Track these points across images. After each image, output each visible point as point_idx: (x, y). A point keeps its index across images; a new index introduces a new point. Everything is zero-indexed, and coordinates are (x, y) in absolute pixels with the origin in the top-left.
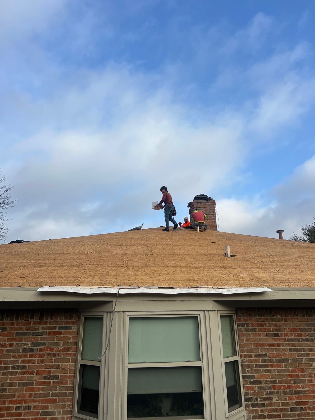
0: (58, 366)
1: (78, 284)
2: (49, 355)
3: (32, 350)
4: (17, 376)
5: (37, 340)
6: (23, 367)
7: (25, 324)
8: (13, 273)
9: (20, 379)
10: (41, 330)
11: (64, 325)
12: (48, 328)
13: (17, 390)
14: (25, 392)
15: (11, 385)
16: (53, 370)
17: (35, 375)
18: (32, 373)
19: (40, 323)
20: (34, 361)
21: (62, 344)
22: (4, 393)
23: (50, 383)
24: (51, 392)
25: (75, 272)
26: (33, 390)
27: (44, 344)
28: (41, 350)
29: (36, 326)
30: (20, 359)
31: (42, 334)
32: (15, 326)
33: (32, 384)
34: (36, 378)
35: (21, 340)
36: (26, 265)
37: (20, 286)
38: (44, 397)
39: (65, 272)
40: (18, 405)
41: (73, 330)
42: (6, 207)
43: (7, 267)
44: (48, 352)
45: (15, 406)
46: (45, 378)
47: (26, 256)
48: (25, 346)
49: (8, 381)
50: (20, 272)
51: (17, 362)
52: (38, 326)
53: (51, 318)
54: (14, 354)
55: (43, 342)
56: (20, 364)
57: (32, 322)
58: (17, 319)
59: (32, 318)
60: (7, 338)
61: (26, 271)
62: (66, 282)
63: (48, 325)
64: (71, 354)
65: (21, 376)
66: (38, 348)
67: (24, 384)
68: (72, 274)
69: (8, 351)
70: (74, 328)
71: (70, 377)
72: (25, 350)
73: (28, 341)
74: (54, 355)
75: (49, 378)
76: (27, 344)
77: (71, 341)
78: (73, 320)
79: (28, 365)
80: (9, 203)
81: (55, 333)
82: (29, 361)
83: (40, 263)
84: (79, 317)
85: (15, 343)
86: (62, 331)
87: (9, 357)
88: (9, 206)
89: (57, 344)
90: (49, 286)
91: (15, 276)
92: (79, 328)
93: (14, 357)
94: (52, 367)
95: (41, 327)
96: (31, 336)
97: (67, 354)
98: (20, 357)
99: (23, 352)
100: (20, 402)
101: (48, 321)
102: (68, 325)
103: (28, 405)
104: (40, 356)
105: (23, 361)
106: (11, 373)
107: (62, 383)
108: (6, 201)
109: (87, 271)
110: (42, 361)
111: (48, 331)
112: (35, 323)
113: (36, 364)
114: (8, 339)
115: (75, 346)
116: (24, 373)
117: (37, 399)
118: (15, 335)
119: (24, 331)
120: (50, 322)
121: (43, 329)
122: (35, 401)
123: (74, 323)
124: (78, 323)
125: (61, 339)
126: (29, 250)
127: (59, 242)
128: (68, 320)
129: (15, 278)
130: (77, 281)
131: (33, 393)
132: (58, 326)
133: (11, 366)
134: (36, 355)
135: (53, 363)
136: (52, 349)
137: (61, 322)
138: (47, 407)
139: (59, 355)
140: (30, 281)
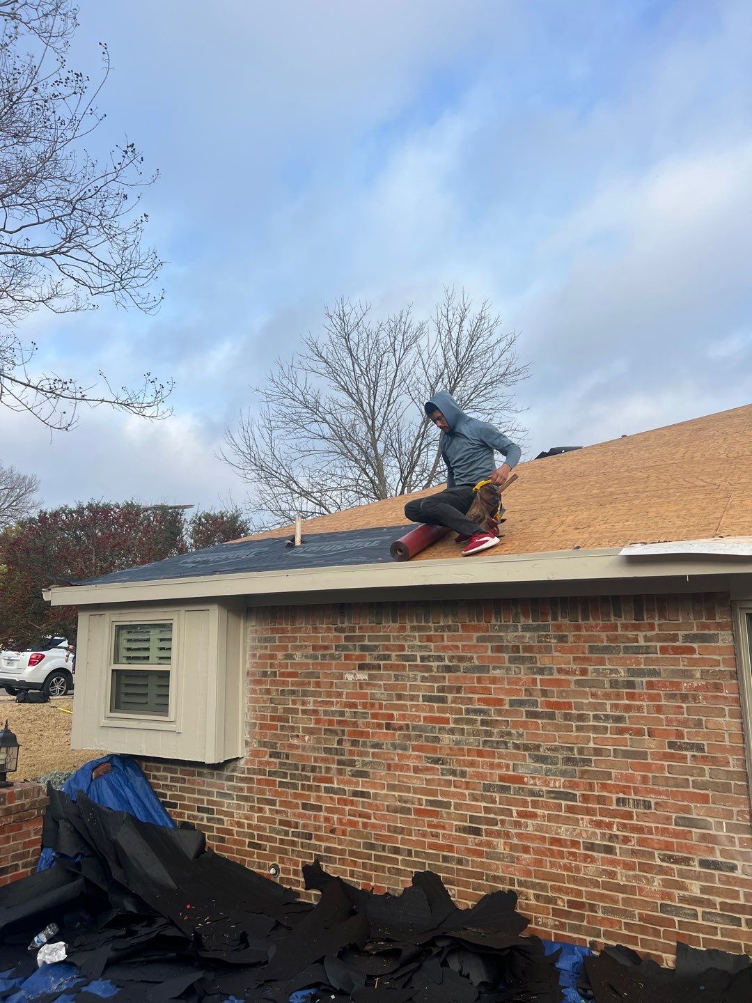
0: (699, 724)
1: (717, 534)
2: (672, 697)
3: (630, 685)
4: (608, 735)
5: (638, 663)
6: (619, 719)
7: (604, 629)
8: (557, 521)
9: (615, 741)
10: (642, 643)
11: (695, 631)
12: (659, 638)
13: (612, 765)
14: (631, 771)
15: (598, 752)
16: (686, 730)
17: (647, 737)
18: (639, 732)
19: (637, 628)
20: (640, 709)
21: (698, 675)
22: (586, 768)
23: (685, 758)
24: (691, 779)
25: (704, 505)
26: (647, 767)
27: (654, 673)
28: (650, 685)
29: (631, 634)
30: (608, 702)
31: (647, 650)
32: (584, 633)
33: (643, 755)
34: (649, 745)
35: (602, 662)
36: (582, 500)
37: (578, 548)
38: (676, 786)
39: (676, 508)
40: (621, 795)
41: (720, 644)
42: (514, 382)
43: (541, 509)
44: (669, 691)
45: (614, 797)
46: (671, 745)
47: (578, 480)
48: (614, 675)
49: (592, 745)
50: (571, 517)
51: (602, 706)
52: (635, 633)
53: (662, 616)
54: (594, 690)
55: (651, 667)
56: (609, 712)
57: (619, 625)
58: (586, 618)
59: (618, 615)
60: (571, 656)
61: (585, 514)
62: (685, 531)
63: (656, 632)
64: (725, 698)
65: (615, 736)
66: (645, 680)
67: (627, 754)
68: (695, 511)
69: (578, 682)
70: (725, 639)
71: (733, 750)
72: (614, 684)
73: (617, 664)
74: (684, 698)
75: (680, 748)
76: (617, 671)
77: (722, 668)
78: (718, 620)
79: (627, 715)
80: (518, 372)
81: (677, 650)
82: (628, 708)
83: (612, 494)
84: (732, 612)
85: (590, 668)
86: (695, 645)
87: (584, 695)
88: (519, 377)
89: (687, 674)
90: (645, 543)
91: (563, 527)
92: (736, 639)
93: (594, 695)
94: (685, 723)
95: (641, 635)
96: (621, 655)
97: (716, 697)
98: (607, 696)
99: (611, 687)
100: (625, 789)
101: (656, 623)
102: (707, 632)
103: (642, 798)
104: (652, 698)
105: (616, 706)
106: (595, 729)
107: (714, 761)
108: (512, 369)
109: (736, 501)
110: (659, 709)
111: (659, 644)
112: (625, 627)
113: (645, 714)
114: (575, 659)
115: (734, 681)
116: (621, 731)
117: (662, 788)
118: (587, 651)
119: (605, 644)
120: (660, 625)
121: (647, 639)
122: (659, 793)
123: (720, 626)
124: (733, 627)
125: (693, 662)
126: (582, 468)
127: (646, 439)
128: (704, 620)
129: (564, 531)
130: (714, 526)
131: (650, 775)
132: (680, 633)
133: (591, 713)
134: (640, 695)
135: (685, 716)
136: (678, 685)
137: (687, 625)
138: (687, 810)
139: (695, 698)
140: (597, 536)
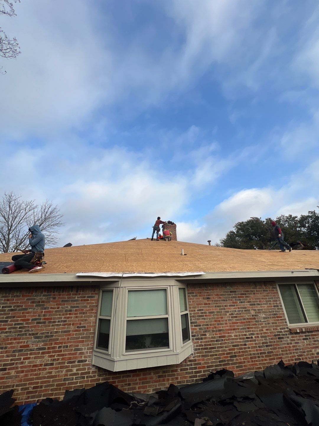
0: (86, 320)
1: (99, 271)
2: (80, 313)
3: (71, 311)
4: (61, 327)
5: (74, 304)
6: (65, 321)
7: (67, 295)
8: (62, 265)
9: (63, 328)
10: (76, 299)
11: (90, 295)
12: (81, 297)
13: (60, 336)
14: (65, 337)
15: (56, 332)
16: (82, 322)
17: (72, 326)
18: (70, 324)
19: (76, 294)
20: (72, 317)
21: (88, 307)
22: (52, 338)
23: (80, 330)
24: (80, 336)
25: (98, 264)
26: (70, 335)
27: (78, 307)
28: (76, 310)
29: (74, 296)
30: (63, 316)
31: (77, 301)
32: (61, 296)
33: (69, 331)
34: (72, 328)
35: (64, 305)
36: (70, 260)
37: (66, 273)
38: (76, 339)
39: (92, 264)
40: (60, 345)
41: (95, 298)
42: (60, 226)
43: (58, 261)
44: (80, 312)
45: (58, 346)
46: (78, 327)
47: (70, 254)
48: (67, 308)
49: (55, 330)
50: (66, 264)
51: (61, 318)
52: (75, 296)
53: (83, 292)
54: (60, 313)
55: (77, 305)
56: (63, 319)
57: (71, 294)
58: (63, 292)
59: (72, 291)
60: (56, 303)
61: (70, 264)
62: (93, 270)
63: (81, 295)
64: (94, 312)
65: (63, 327)
66: (75, 309)
67: (65, 332)
68: (96, 265)
69: (56, 311)
70: (96, 297)
71: (92, 326)
72: (66, 311)
73: (69, 305)
74: (84, 313)
75: (80, 328)
76: (68, 307)
77: (94, 304)
78: (96, 292)
79: (68, 320)
80: (62, 224)
81: (85, 300)
82: (68, 318)
83: (78, 259)
84: (99, 290)
85: (61, 306)
86: (89, 299)
87: (57, 315)
88: (61, 225)
89: (86, 307)
90: (83, 273)
91: (63, 267)
92: (99, 297)
93: (60, 315)
94: (82, 320)
95: (77, 296)
96: (70, 302)
97: (91, 312)
98: (63, 315)
99: (65, 312)
100: (61, 343)
101: (81, 293)
102: (93, 295)
103: (66, 345)
104: (75, 314)
105: (65, 318)
106: (57, 325)
107: (87, 330)
108: (60, 223)
109: (105, 264)
110: (77, 317)
111: (80, 299)
112: (73, 294)
113: (73, 319)
114: (57, 304)
115: (96, 308)
116: (65, 325)
117: (72, 341)
118: (61, 302)
119: (66, 299)
120: (82, 294)
121: (78, 298)
122: (71, 342)
123: (96, 294)
124: (98, 294)
125: (88, 303)
126: (72, 251)
127: (89, 247)
128: (93, 292)
129: (63, 268)
130: (99, 269)
131: (70, 337)
132: (86, 296)
133: (57, 320)
134: (73, 313)
135: (83, 318)
136: (83, 310)
137: (88, 293)
138: (78, 346)
139: (86, 313)
140: (71, 270)
